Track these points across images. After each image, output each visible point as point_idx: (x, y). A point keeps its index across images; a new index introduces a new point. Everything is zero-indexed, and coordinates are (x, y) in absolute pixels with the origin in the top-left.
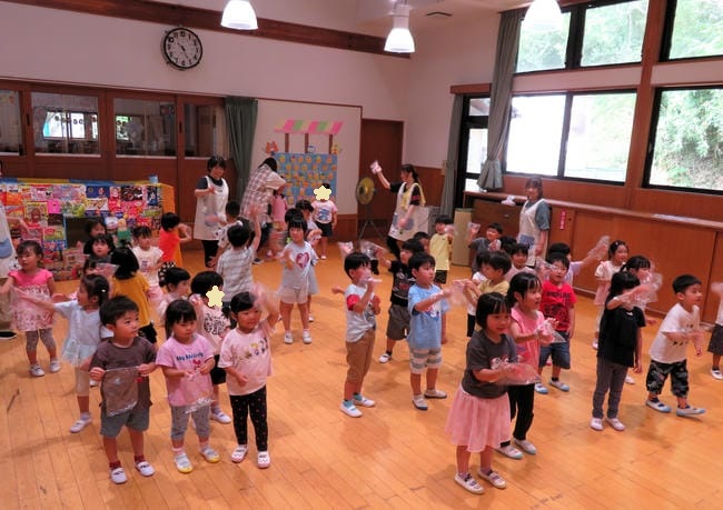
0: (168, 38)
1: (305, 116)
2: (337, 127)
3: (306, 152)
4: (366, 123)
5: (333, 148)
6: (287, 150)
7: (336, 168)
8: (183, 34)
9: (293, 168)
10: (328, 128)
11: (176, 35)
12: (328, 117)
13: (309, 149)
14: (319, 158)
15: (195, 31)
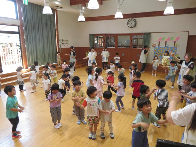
0: (129, 21)
1: (166, 36)
2: (178, 39)
3: (165, 46)
4: (190, 37)
5: (175, 45)
6: (159, 46)
7: (176, 51)
8: (132, 20)
9: (160, 51)
10: (174, 39)
11: (130, 20)
12: (175, 36)
13: (166, 46)
14: (170, 48)
15: (135, 19)
